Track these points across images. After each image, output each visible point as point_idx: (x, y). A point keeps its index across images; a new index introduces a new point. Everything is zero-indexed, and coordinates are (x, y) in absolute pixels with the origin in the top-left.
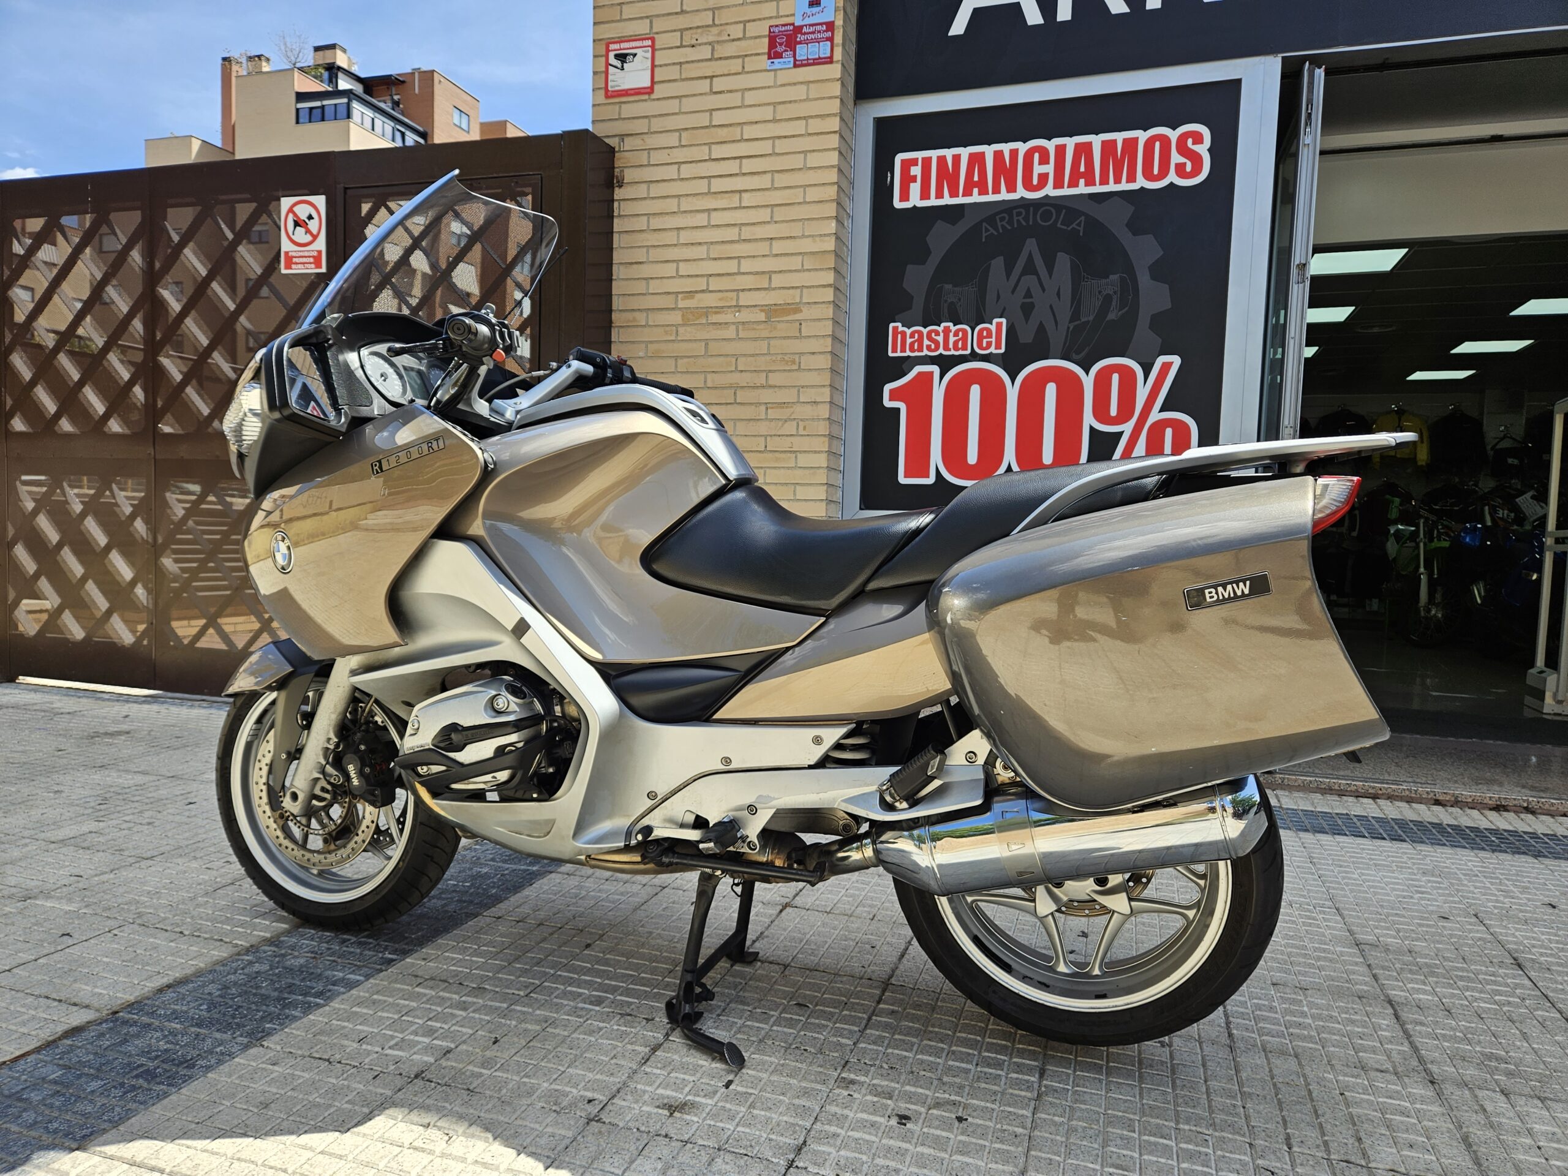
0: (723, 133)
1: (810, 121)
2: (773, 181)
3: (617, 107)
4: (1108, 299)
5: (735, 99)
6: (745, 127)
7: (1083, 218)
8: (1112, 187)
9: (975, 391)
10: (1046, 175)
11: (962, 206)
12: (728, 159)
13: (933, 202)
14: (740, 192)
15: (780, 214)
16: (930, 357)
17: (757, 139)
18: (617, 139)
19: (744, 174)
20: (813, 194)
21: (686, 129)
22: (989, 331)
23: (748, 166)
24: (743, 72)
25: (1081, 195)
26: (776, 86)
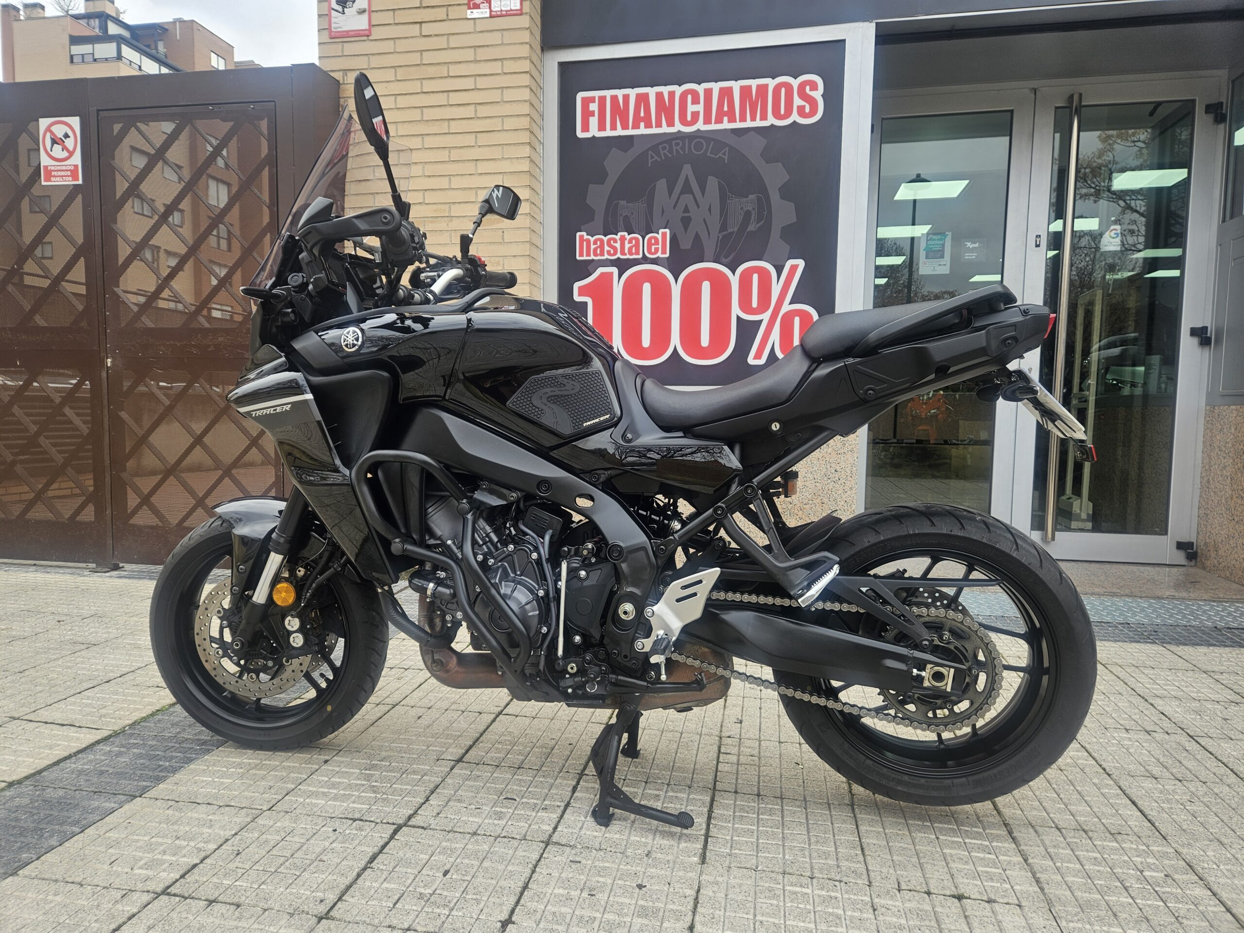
0: (431, 71)
1: (505, 62)
2: (476, 111)
3: (340, 45)
4: (748, 214)
5: (441, 42)
6: (451, 66)
7: (727, 149)
8: (749, 124)
9: (647, 288)
10: (698, 112)
11: (631, 137)
12: (437, 92)
13: (608, 133)
14: (449, 120)
15: (483, 139)
16: (611, 260)
17: (461, 76)
18: (341, 73)
19: (451, 105)
20: (510, 124)
21: (400, 66)
22: (656, 239)
23: (455, 98)
24: (448, 19)
25: (725, 130)
26: (475, 32)
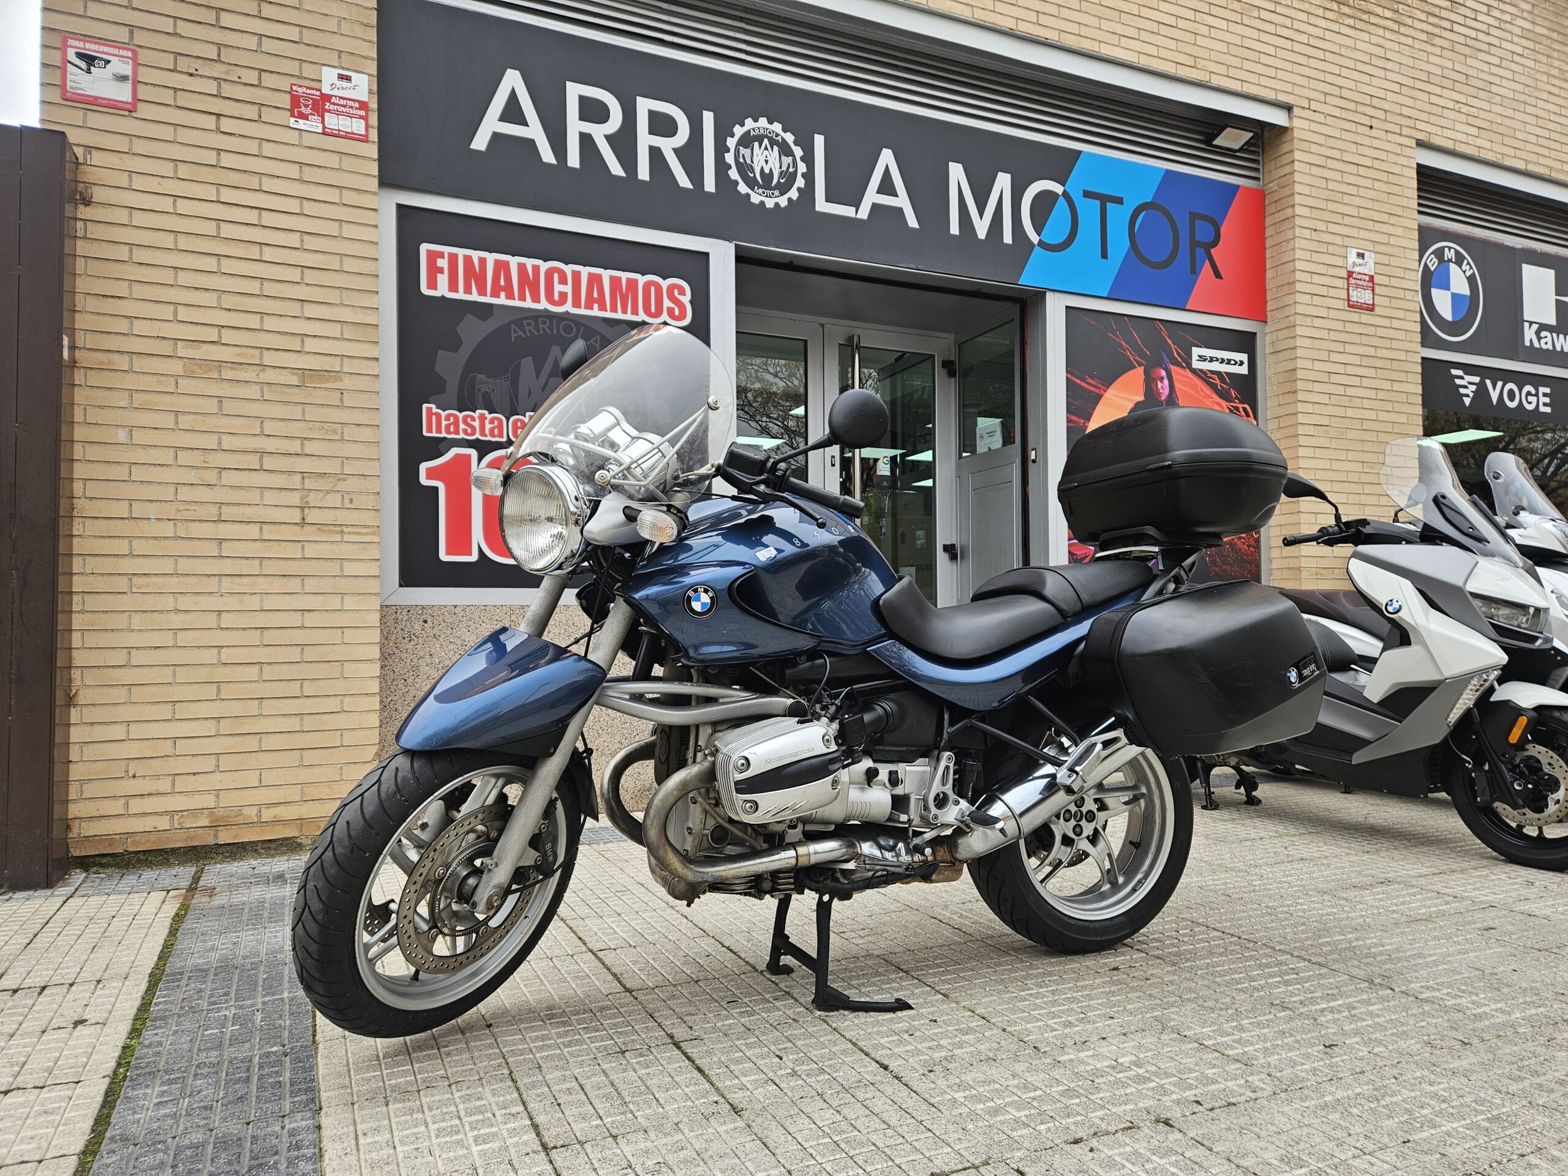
0: (233, 178)
1: (344, 191)
2: (303, 241)
3: (81, 112)
5: (250, 146)
6: (264, 179)
7: (598, 337)
8: (619, 315)
10: (566, 293)
11: (491, 305)
12: (242, 206)
13: (461, 295)
14: (261, 244)
15: (311, 277)
16: (468, 441)
17: (280, 195)
18: (85, 150)
19: (265, 227)
20: (351, 265)
21: (184, 162)
22: (522, 422)
23: (268, 219)
24: (259, 120)
25: (596, 318)
26: (300, 146)
